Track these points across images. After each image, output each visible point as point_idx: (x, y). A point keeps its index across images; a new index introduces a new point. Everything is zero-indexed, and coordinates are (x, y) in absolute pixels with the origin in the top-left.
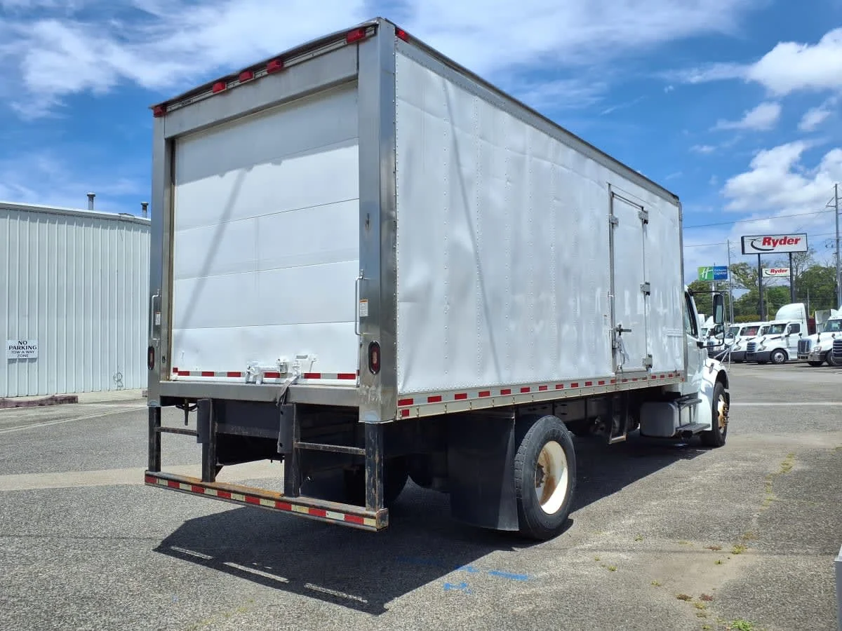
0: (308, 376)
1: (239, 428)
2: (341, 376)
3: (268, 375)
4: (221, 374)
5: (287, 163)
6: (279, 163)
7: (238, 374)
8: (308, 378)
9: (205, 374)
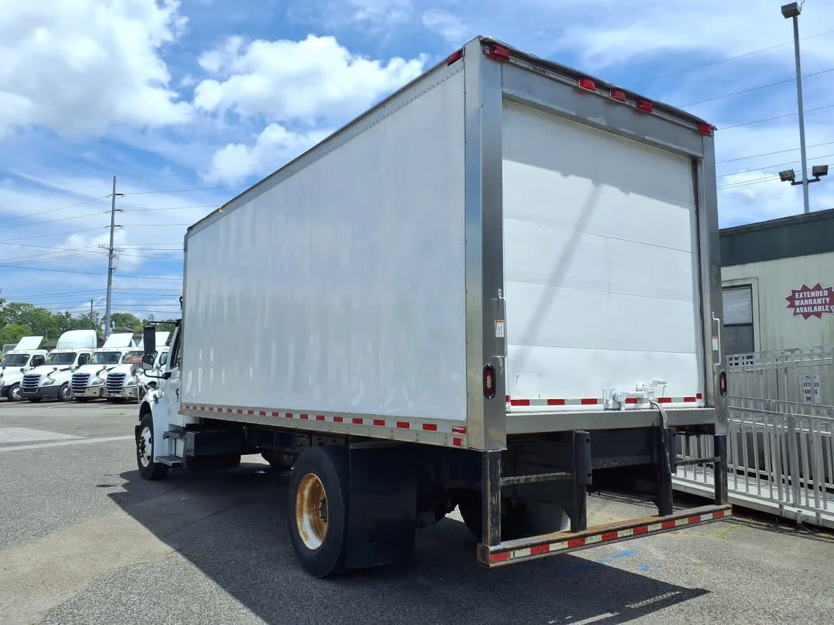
0: (661, 400)
1: (608, 459)
2: (687, 400)
3: (628, 401)
4: (574, 402)
5: (633, 196)
6: (627, 193)
7: (594, 401)
8: (662, 402)
9: (551, 402)
